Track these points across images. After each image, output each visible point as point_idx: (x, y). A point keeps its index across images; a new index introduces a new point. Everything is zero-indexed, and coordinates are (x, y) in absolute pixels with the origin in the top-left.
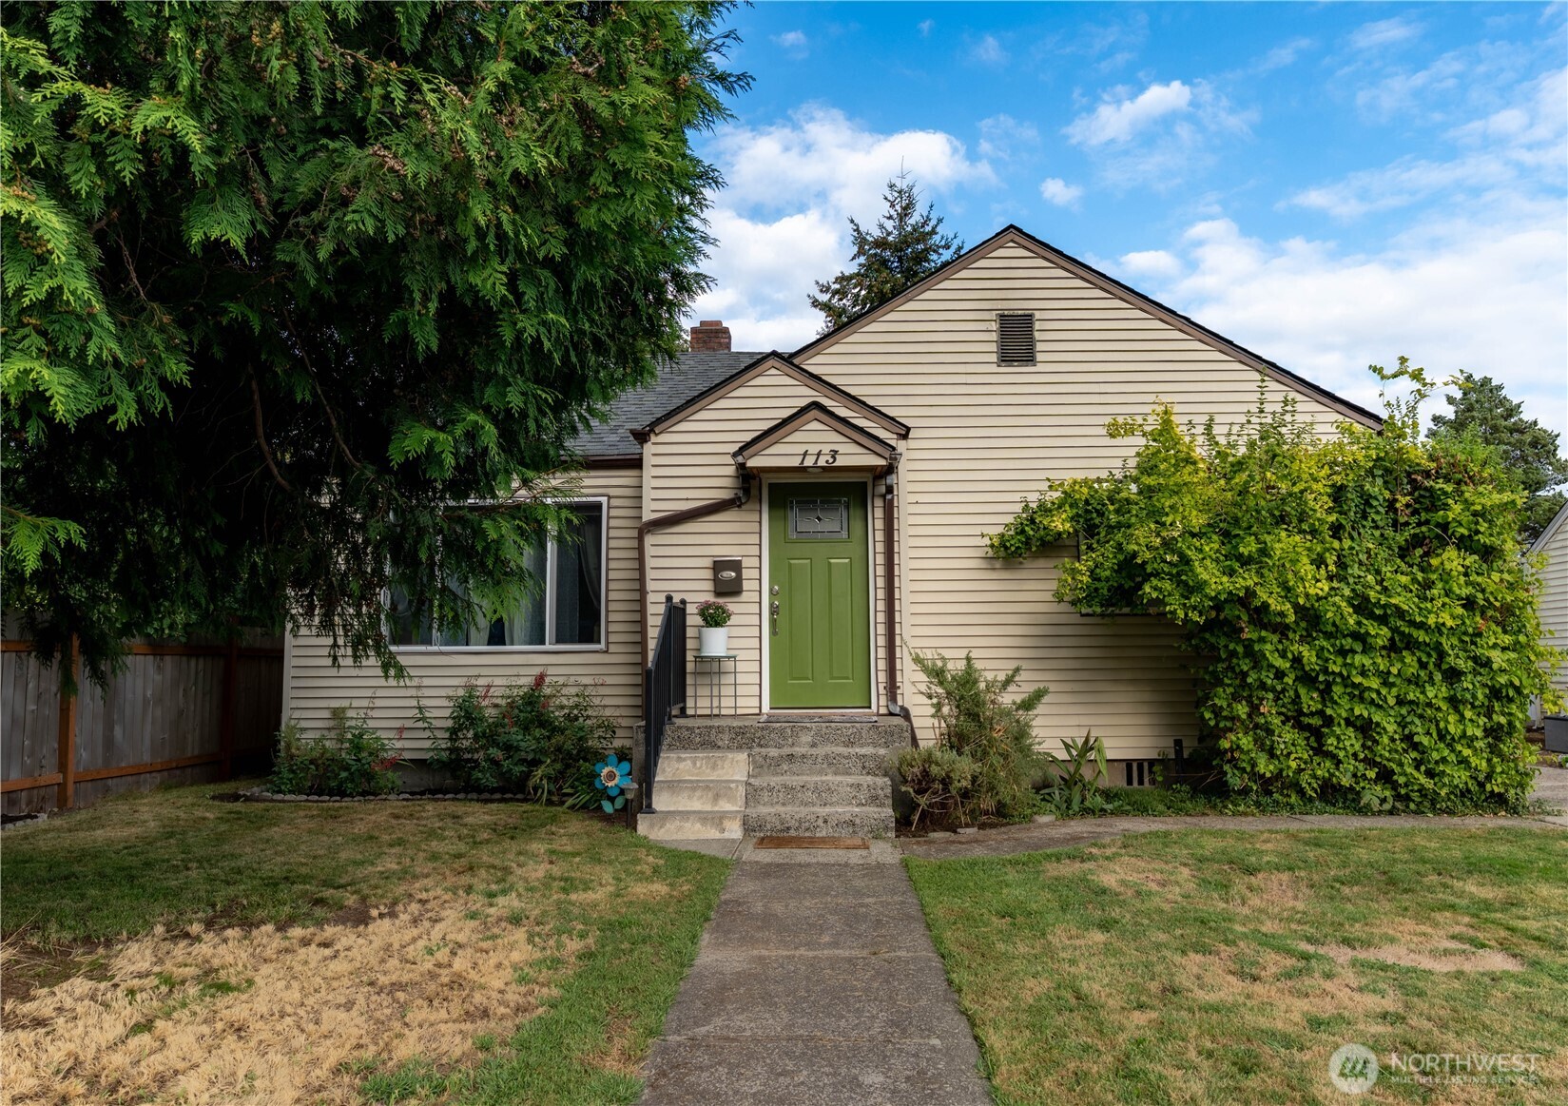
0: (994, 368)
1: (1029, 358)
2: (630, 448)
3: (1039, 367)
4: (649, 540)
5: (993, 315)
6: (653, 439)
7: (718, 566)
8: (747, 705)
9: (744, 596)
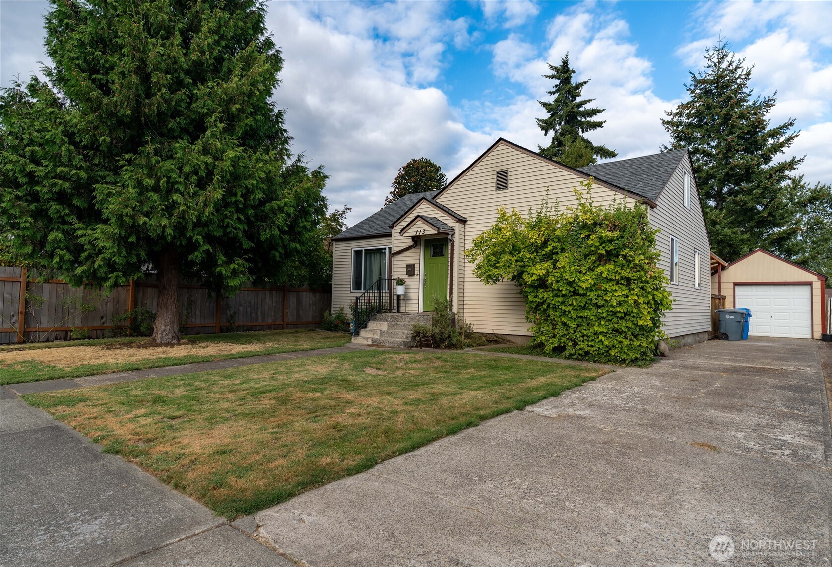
0: (495, 192)
1: (506, 187)
2: (388, 230)
3: (509, 190)
4: (393, 259)
5: (495, 173)
6: (395, 228)
7: (408, 266)
8: (415, 310)
9: (415, 276)
